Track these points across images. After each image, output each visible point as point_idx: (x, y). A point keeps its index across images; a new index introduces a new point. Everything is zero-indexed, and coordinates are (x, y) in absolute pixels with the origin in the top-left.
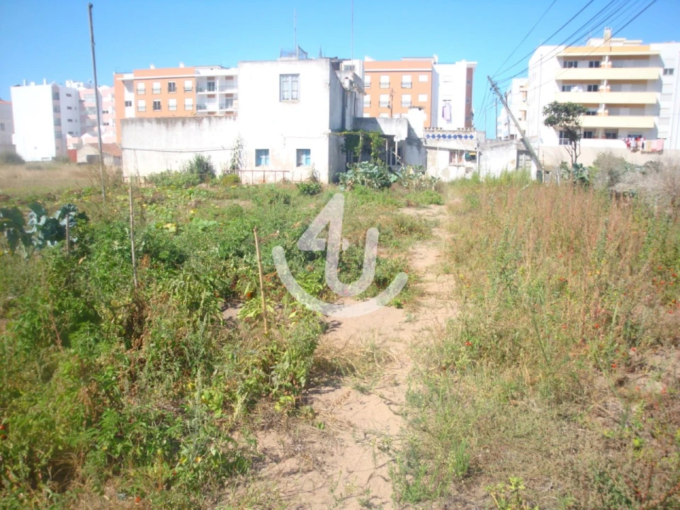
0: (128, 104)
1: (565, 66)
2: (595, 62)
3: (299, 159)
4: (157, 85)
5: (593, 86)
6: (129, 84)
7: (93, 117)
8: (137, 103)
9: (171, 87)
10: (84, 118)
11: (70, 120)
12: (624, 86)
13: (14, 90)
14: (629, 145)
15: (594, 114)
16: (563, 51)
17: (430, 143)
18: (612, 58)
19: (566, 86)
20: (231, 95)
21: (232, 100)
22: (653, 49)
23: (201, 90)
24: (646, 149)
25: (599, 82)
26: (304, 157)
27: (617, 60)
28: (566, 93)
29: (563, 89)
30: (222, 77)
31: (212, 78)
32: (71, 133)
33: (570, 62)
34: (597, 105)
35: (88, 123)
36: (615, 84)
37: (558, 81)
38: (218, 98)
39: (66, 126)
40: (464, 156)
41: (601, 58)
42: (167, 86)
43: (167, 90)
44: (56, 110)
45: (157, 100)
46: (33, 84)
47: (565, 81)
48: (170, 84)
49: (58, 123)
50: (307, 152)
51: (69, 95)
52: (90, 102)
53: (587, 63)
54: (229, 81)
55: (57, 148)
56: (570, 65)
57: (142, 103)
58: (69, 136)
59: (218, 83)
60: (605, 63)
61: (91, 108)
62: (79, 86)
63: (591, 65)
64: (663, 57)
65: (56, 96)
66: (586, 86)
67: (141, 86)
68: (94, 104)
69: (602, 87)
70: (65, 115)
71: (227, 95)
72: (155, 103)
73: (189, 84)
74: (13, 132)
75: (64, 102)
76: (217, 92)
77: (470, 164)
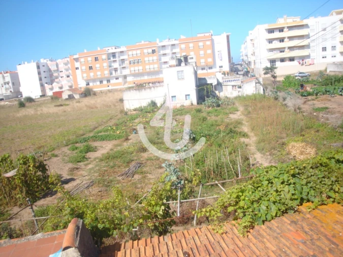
0: (77, 68)
1: (269, 33)
2: (281, 30)
3: (186, 98)
4: (89, 59)
5: (282, 40)
6: (77, 60)
7: (55, 74)
8: (81, 68)
9: (96, 59)
10: (51, 75)
11: (45, 77)
12: (294, 38)
13: (18, 67)
14: (300, 63)
15: (283, 52)
16: (267, 26)
17: (225, 84)
18: (288, 27)
19: (270, 41)
20: (124, 60)
21: (124, 62)
22: (305, 22)
23: (110, 59)
24: (307, 64)
25: (284, 38)
26: (187, 97)
27: (290, 28)
28: (271, 44)
29: (269, 43)
30: (118, 52)
31: (114, 53)
32: (46, 83)
33: (271, 31)
34: (284, 48)
35: (54, 78)
36: (291, 38)
37: (267, 40)
38: (118, 61)
39: (44, 80)
40: (237, 87)
41: (284, 28)
42: (94, 59)
43: (94, 60)
44: (39, 73)
45: (91, 66)
46: (26, 63)
47: (269, 39)
48: (96, 58)
49: (40, 79)
50: (189, 95)
51: (44, 66)
52: (53, 68)
53: (278, 30)
54: (122, 53)
55: (42, 91)
56: (271, 33)
57: (84, 68)
58: (46, 85)
59: (117, 55)
60: (285, 30)
61: (54, 71)
62: (47, 61)
63: (280, 31)
64: (309, 25)
65: (38, 67)
66: (279, 40)
67: (82, 60)
68: (56, 69)
69: (286, 40)
70: (43, 75)
71: (122, 60)
72: (90, 67)
73: (104, 57)
74: (20, 86)
75: (42, 69)
76: (117, 59)
77: (239, 89)
